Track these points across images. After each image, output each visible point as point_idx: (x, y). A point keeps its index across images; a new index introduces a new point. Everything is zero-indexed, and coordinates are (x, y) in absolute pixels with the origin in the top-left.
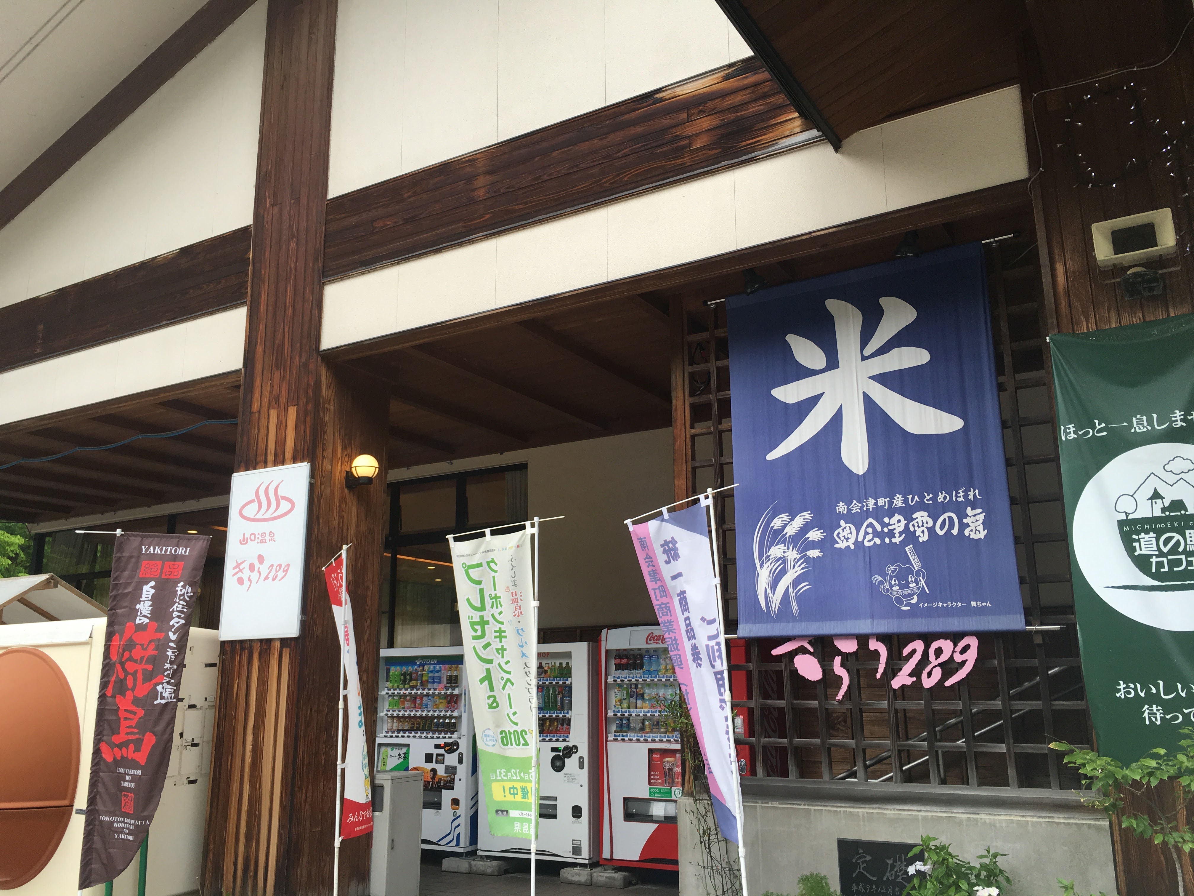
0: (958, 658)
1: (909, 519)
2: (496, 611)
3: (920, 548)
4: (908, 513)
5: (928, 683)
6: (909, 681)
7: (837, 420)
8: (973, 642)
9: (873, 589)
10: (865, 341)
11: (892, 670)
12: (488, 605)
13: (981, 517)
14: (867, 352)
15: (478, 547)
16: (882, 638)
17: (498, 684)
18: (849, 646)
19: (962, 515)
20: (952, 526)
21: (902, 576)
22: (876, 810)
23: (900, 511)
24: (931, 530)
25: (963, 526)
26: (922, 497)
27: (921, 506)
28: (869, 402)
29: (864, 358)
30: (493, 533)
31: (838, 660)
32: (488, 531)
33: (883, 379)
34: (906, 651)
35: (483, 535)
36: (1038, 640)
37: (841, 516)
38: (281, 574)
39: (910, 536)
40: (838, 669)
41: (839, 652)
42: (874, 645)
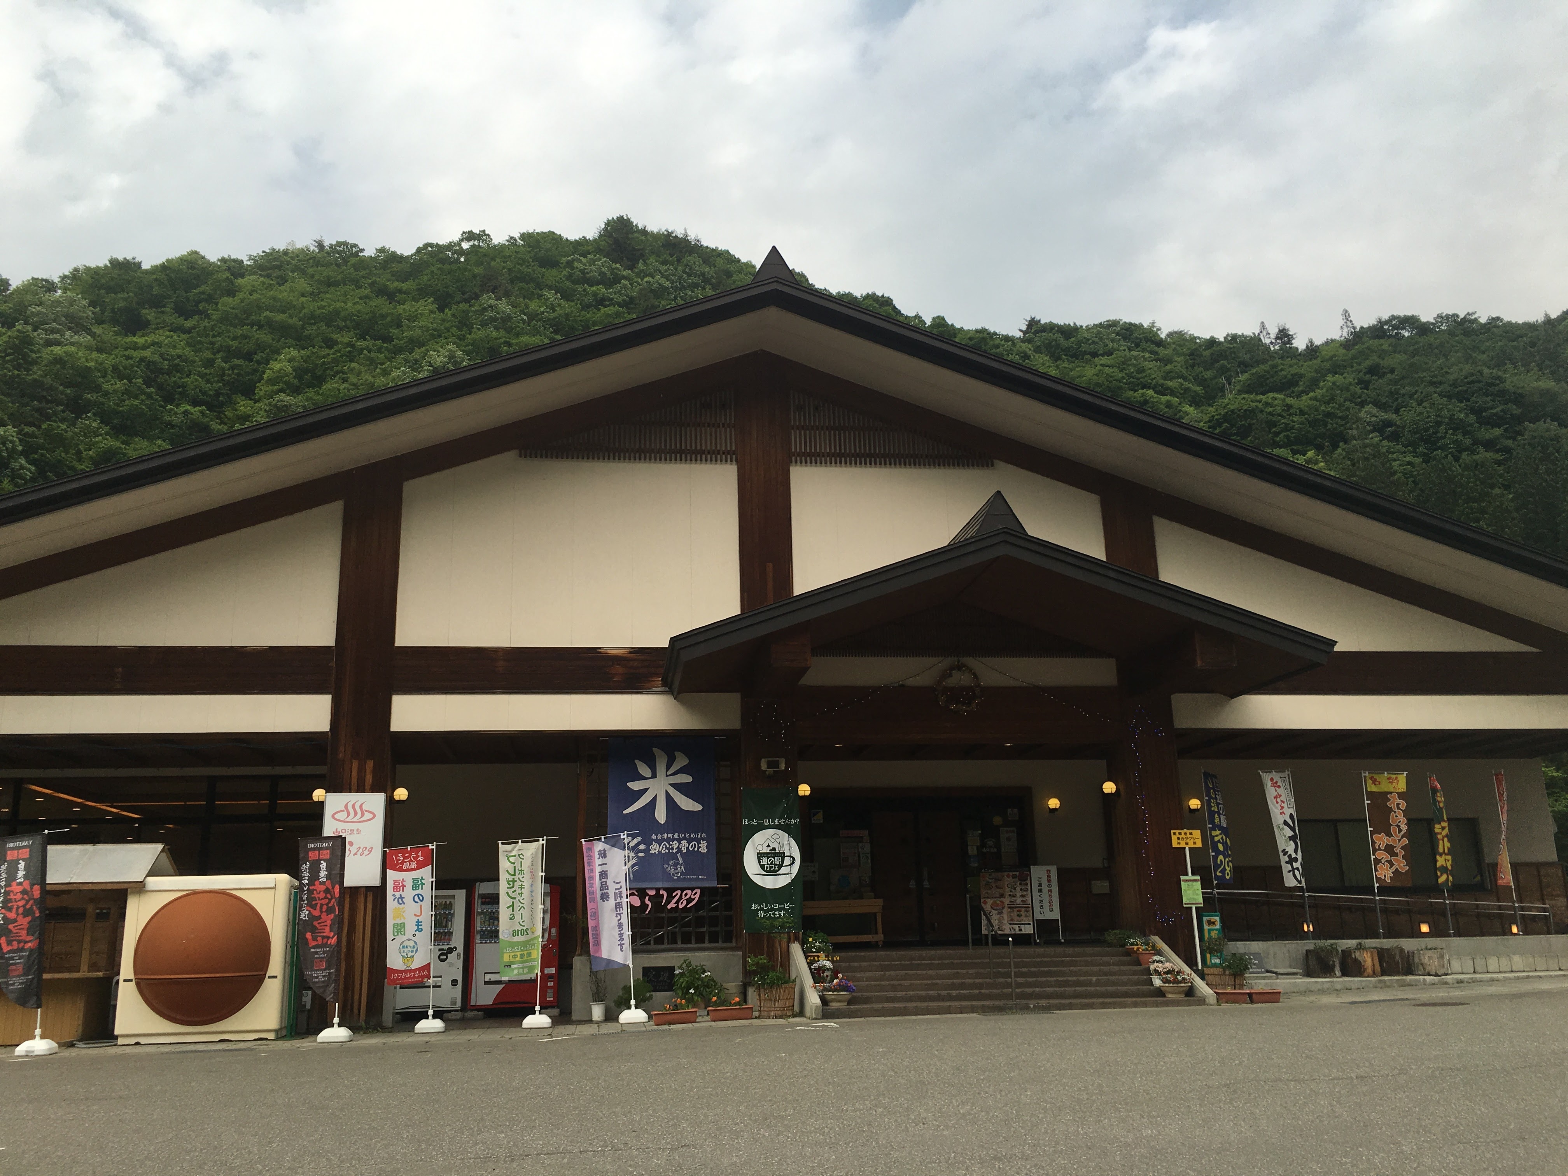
0: (693, 897)
1: (680, 843)
2: (521, 877)
3: (682, 855)
4: (679, 840)
5: (681, 907)
6: (674, 906)
7: (654, 800)
8: (699, 891)
9: (664, 870)
10: (668, 769)
11: (668, 902)
12: (517, 874)
13: (706, 845)
14: (669, 773)
15: (515, 847)
16: (664, 889)
17: (516, 908)
18: (652, 893)
19: (699, 843)
20: (695, 847)
21: (675, 865)
22: (658, 955)
23: (676, 840)
24: (688, 848)
25: (699, 847)
26: (685, 835)
27: (684, 839)
28: (668, 794)
29: (667, 776)
30: (522, 842)
31: (647, 898)
32: (520, 841)
33: (674, 785)
34: (674, 895)
35: (518, 842)
36: (720, 890)
37: (653, 840)
38: (366, 852)
39: (679, 850)
40: (647, 901)
41: (648, 895)
42: (662, 892)
